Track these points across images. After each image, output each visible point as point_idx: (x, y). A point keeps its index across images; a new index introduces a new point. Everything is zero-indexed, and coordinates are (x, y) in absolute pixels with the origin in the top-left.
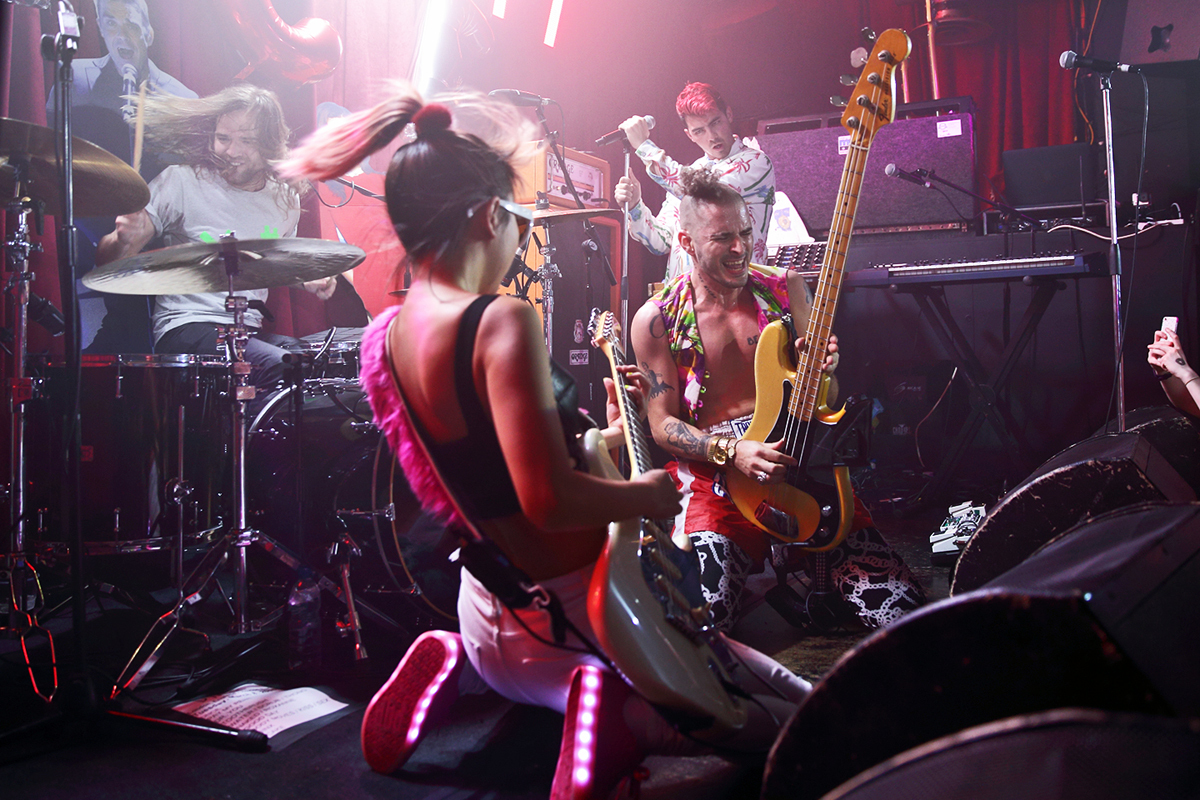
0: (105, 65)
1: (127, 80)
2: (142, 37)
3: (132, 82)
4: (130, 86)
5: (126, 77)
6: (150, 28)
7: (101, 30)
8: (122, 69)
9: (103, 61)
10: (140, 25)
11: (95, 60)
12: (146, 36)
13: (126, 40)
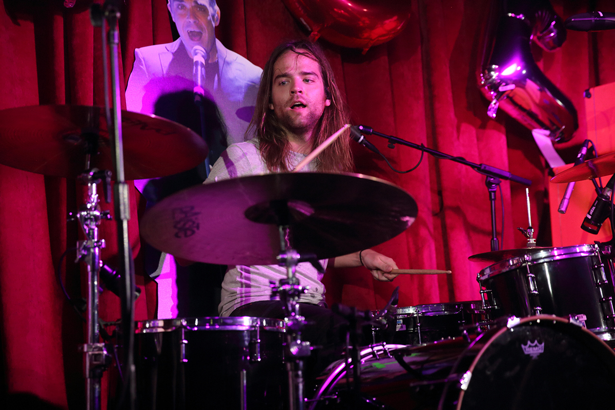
0: (176, 48)
1: (197, 62)
2: (210, 17)
3: (202, 63)
4: (199, 68)
5: (196, 58)
6: (217, 8)
7: (172, 15)
8: (192, 51)
9: (174, 46)
10: (207, 5)
11: (168, 45)
12: (213, 16)
13: (195, 22)
